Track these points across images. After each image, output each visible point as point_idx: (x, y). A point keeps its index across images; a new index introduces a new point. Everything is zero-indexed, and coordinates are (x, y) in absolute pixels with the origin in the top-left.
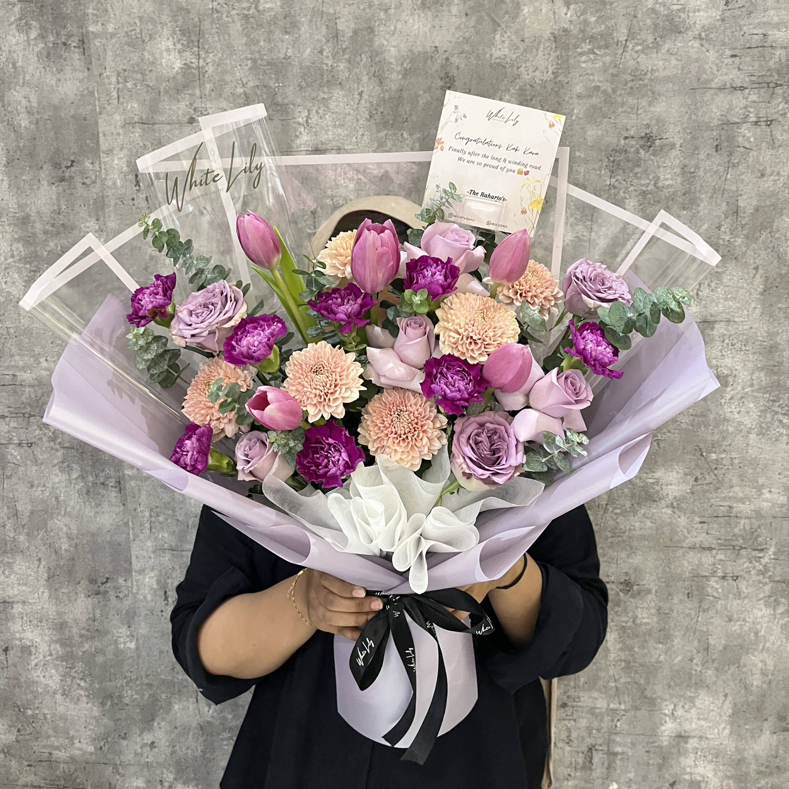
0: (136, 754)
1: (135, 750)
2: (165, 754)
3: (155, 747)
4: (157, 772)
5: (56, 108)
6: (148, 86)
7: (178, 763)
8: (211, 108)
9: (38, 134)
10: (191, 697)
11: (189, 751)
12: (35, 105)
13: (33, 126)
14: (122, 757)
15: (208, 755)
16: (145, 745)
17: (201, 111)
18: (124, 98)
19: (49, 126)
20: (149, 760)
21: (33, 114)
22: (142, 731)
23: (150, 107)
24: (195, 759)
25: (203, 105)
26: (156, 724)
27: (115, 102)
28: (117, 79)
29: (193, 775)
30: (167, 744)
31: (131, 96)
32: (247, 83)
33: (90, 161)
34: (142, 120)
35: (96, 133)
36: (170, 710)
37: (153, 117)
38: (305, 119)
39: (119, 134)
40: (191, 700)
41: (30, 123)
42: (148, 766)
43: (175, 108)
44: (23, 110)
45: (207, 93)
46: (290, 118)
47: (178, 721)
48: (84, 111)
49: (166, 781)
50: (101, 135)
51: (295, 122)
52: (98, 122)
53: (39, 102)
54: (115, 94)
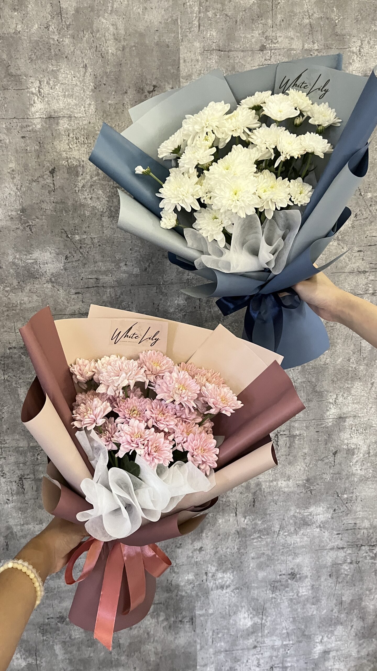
0: (188, 557)
1: (188, 555)
2: (210, 554)
3: (203, 550)
4: (204, 567)
5: (142, 35)
6: (226, 15)
7: (220, 559)
8: (280, 37)
9: (124, 60)
10: (232, 512)
11: (228, 550)
12: (122, 32)
13: (119, 52)
14: (177, 560)
15: (242, 551)
16: (195, 550)
17: (272, 40)
18: (204, 26)
19: (135, 53)
20: (198, 560)
21: (120, 42)
22: (193, 542)
23: (227, 35)
24: (232, 554)
25: (274, 34)
26: (204, 535)
27: (196, 30)
28: (199, 8)
29: (230, 566)
30: (212, 547)
31: (211, 24)
32: (312, 15)
33: (171, 86)
34: (219, 47)
35: (177, 59)
36: (215, 524)
37: (229, 45)
38: (358, 48)
39: (197, 61)
40: (232, 515)
41: (116, 49)
42: (197, 564)
43: (249, 36)
44: (111, 37)
45: (278, 24)
46: (346, 47)
47: (221, 530)
48: (168, 39)
49: (210, 572)
50: (181, 61)
51: (350, 51)
52: (179, 49)
53: (126, 29)
54: (196, 23)
